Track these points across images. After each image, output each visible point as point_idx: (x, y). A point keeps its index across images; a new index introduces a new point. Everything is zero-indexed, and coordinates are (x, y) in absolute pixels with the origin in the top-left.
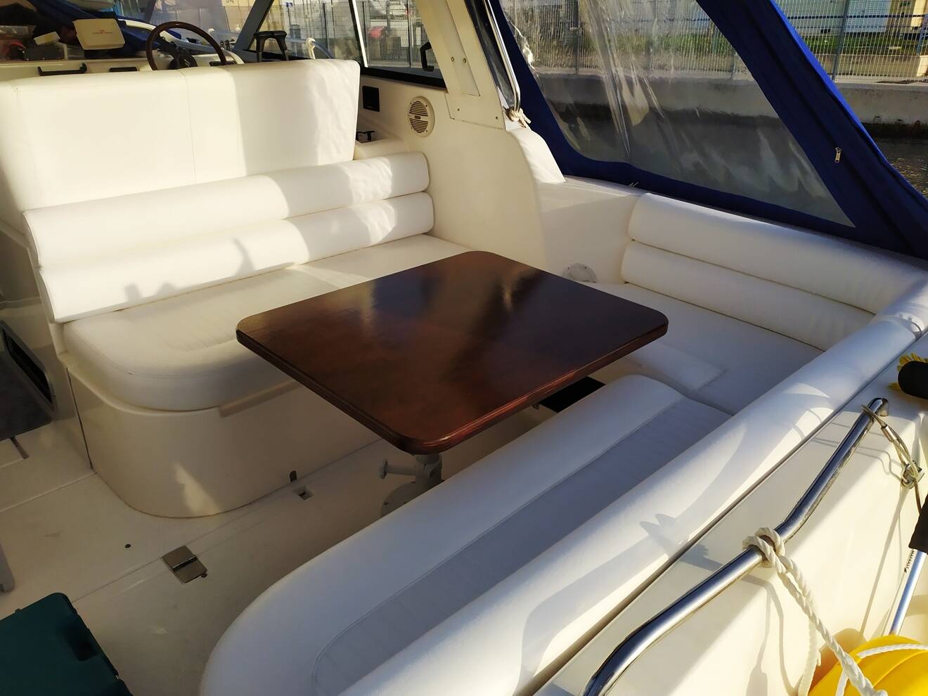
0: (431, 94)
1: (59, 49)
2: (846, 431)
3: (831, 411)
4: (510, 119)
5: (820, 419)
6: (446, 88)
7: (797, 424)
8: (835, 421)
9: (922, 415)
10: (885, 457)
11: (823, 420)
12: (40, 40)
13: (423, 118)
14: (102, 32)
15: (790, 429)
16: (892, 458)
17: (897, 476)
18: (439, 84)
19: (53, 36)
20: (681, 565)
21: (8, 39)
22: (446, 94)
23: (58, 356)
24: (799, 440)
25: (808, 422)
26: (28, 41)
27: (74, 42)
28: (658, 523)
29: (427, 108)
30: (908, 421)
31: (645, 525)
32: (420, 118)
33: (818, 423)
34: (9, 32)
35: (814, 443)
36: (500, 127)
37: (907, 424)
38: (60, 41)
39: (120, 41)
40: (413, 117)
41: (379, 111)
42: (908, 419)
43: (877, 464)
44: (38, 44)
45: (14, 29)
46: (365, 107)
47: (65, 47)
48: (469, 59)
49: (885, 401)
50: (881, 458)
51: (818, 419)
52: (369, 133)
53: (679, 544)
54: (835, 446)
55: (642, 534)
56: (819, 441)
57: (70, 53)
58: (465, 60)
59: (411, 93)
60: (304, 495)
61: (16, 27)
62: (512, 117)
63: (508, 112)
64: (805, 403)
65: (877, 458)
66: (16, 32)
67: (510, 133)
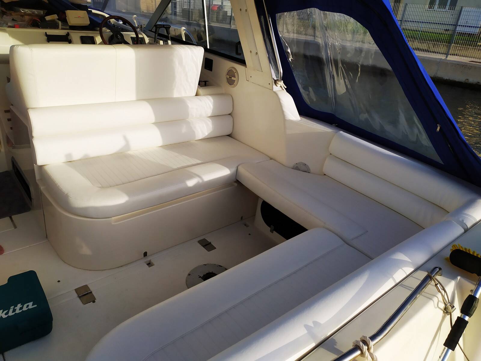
0: (239, 67)
1: (57, 23)
2: (418, 282)
3: (412, 269)
4: (276, 85)
5: (406, 273)
6: (246, 64)
7: (393, 276)
8: (413, 276)
9: (459, 278)
10: (435, 299)
11: (407, 274)
12: (48, 18)
13: (233, 78)
14: (79, 17)
15: (390, 278)
16: (439, 300)
17: (441, 309)
18: (243, 62)
19: (55, 17)
20: (321, 350)
21: (33, 16)
22: (246, 68)
23: (37, 181)
24: (394, 284)
25: (400, 275)
26: (42, 18)
27: (64, 20)
28: (313, 326)
29: (236, 74)
30: (451, 280)
31: (306, 327)
32: (231, 78)
33: (405, 276)
34: (33, 13)
35: (400, 287)
36: (271, 89)
37: (450, 282)
38: (58, 19)
39: (88, 22)
40: (228, 77)
41: (212, 71)
42: (451, 279)
43: (431, 303)
44: (47, 20)
45: (36, 12)
46: (205, 68)
47: (60, 23)
48: (259, 53)
49: (440, 269)
50: (433, 299)
51: (405, 274)
52: (205, 82)
53: (322, 338)
54: (412, 291)
55: (303, 331)
56: (403, 286)
57: (62, 25)
58: (257, 53)
59: (229, 65)
60: (149, 264)
61: (37, 11)
62: (277, 85)
63: (276, 82)
64: (399, 264)
65: (431, 299)
66: (37, 13)
67: (275, 93)
